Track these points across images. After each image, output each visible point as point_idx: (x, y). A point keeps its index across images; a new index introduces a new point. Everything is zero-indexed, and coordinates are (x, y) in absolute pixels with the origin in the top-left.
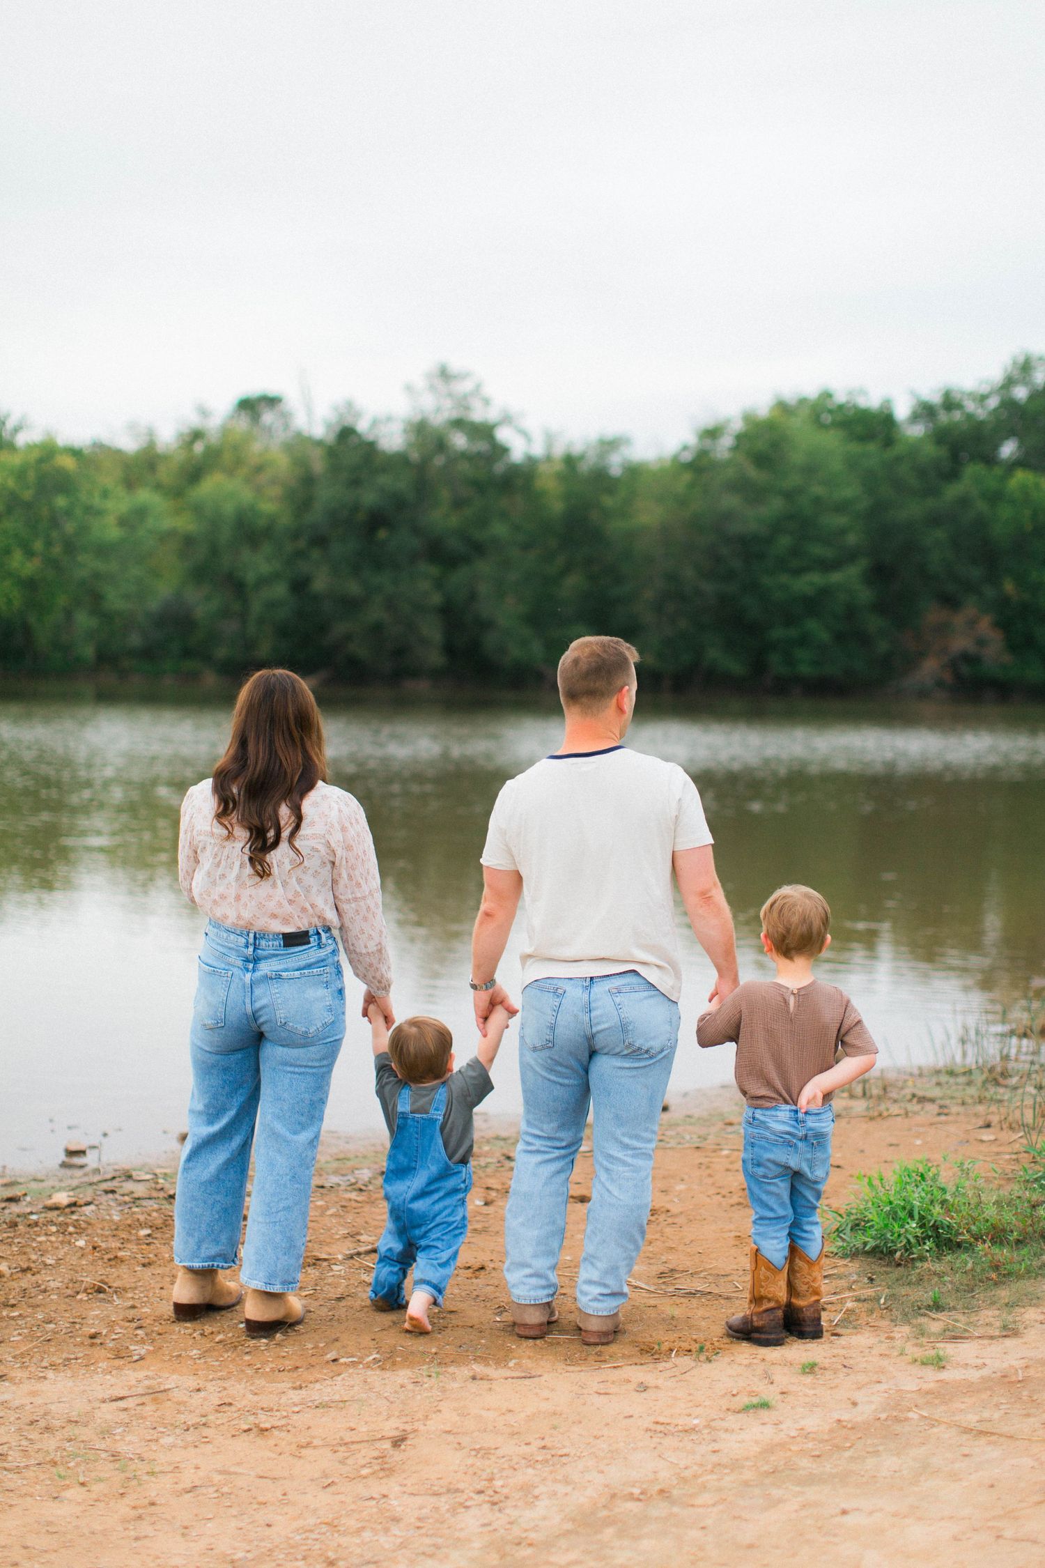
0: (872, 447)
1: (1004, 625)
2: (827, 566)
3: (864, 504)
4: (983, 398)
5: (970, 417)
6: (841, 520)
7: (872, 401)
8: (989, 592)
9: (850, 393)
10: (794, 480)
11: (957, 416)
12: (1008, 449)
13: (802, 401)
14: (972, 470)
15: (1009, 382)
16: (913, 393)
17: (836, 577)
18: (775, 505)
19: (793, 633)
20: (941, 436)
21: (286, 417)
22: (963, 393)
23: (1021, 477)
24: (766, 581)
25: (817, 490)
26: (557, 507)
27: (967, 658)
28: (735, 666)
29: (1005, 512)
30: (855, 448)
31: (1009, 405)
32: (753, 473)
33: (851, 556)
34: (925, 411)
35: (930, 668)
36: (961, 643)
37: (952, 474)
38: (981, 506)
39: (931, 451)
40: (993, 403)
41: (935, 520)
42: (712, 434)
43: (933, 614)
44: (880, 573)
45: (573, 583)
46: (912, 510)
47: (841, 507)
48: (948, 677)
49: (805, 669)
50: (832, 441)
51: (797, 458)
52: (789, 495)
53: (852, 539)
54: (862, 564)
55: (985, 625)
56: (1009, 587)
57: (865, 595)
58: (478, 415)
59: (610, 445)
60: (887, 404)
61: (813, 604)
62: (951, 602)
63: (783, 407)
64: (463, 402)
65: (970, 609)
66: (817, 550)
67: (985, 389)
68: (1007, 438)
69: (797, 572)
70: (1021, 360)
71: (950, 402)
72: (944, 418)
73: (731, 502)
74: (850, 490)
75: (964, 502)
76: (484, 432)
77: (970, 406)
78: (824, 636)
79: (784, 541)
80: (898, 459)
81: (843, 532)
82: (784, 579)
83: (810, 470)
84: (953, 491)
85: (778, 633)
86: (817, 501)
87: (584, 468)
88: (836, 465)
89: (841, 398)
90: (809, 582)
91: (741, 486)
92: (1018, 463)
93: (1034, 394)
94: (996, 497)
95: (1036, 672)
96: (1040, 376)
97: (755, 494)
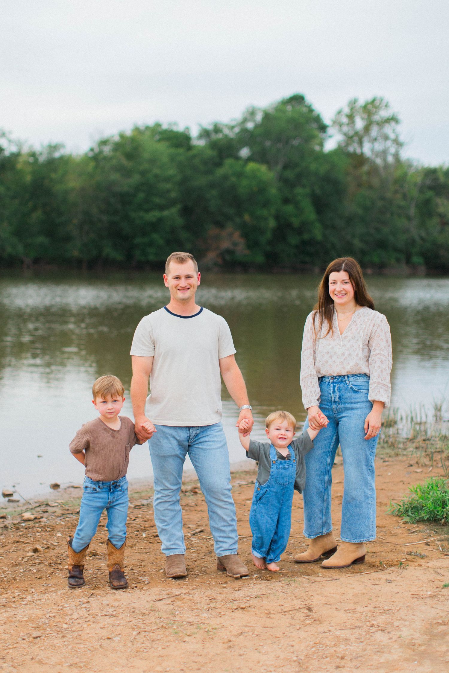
0: (181, 151)
1: (245, 236)
2: (162, 208)
3: (178, 178)
4: (232, 128)
5: (226, 136)
6: (168, 186)
7: (180, 128)
8: (238, 220)
9: (170, 124)
10: (145, 166)
11: (220, 136)
12: (245, 152)
13: (147, 128)
14: (229, 162)
15: (245, 120)
16: (200, 125)
17: (166, 213)
18: (136, 179)
19: (146, 240)
20: (214, 145)
22: (224, 125)
23: (252, 166)
24: (133, 215)
25: (157, 171)
26: (28, 178)
27: (229, 252)
28: (118, 256)
29: (245, 182)
30: (173, 151)
31: (244, 131)
32: (124, 162)
33: (173, 203)
34: (205, 134)
35: (211, 256)
36: (226, 245)
37: (219, 164)
38: (234, 179)
39: (210, 153)
40: (237, 130)
41: (212, 185)
42: (104, 143)
43: (212, 231)
44: (186, 211)
45: (37, 215)
46: (201, 181)
47: (168, 179)
48: (220, 261)
49: (152, 258)
50: (162, 147)
51: (146, 155)
52: (143, 173)
53: (173, 195)
54: (179, 206)
55: (237, 236)
56: (247, 217)
57: (180, 221)
59: (54, 148)
60: (187, 129)
61: (155, 226)
62: (220, 225)
63: (137, 130)
65: (230, 228)
66: (157, 200)
67: (233, 123)
68: (244, 146)
69: (148, 211)
70: (251, 110)
71: (217, 129)
72: (214, 137)
73: (115, 176)
74: (172, 172)
75: (225, 177)
77: (226, 131)
78: (161, 242)
79: (141, 196)
80: (194, 156)
81: (168, 191)
82: (141, 214)
83: (152, 161)
84: (220, 172)
85: (138, 240)
86: (156, 176)
87: (42, 159)
88: (165, 159)
89: (165, 127)
90: (153, 215)
91: (120, 169)
92: (250, 159)
93: (257, 127)
94: (240, 175)
95: (260, 259)
96: (259, 117)
97: (127, 173)
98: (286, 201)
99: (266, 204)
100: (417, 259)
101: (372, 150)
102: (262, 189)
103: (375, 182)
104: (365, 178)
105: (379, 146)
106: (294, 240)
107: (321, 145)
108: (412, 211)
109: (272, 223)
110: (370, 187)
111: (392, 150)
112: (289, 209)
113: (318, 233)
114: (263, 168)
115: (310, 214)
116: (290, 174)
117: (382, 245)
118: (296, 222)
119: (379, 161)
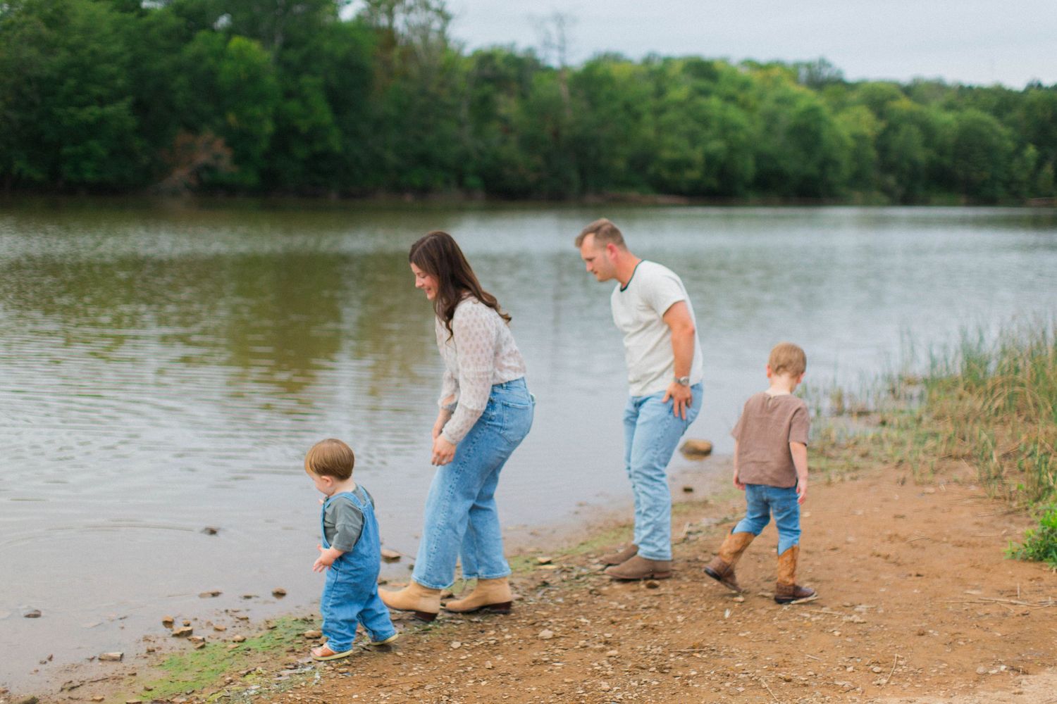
0: (131, 16)
1: (230, 144)
2: (101, 101)
3: (127, 57)
6: (113, 69)
8: (218, 122)
10: (76, 38)
12: (222, 22)
14: (201, 35)
17: (109, 109)
18: (62, 57)
19: (80, 149)
23: (237, 42)
24: (59, 111)
25: (94, 46)
27: (208, 168)
28: (38, 176)
29: (227, 66)
30: (117, 15)
32: (44, 31)
33: (119, 95)
35: (180, 175)
36: (202, 158)
37: (188, 39)
38: (211, 61)
39: (173, 21)
41: (179, 69)
43: (182, 137)
44: (140, 107)
46: (163, 63)
47: (111, 59)
48: (194, 182)
49: (89, 176)
50: (102, 10)
51: (78, 22)
52: (72, 49)
53: (120, 82)
54: (129, 99)
55: (219, 146)
56: (232, 118)
57: (131, 122)
61: (94, 129)
62: (192, 129)
65: (208, 134)
66: (96, 90)
68: (222, 14)
69: (82, 106)
73: (30, 52)
74: (117, 48)
75: (199, 58)
78: (103, 152)
79: (71, 82)
80: (150, 26)
81: (112, 77)
82: (72, 110)
83: (87, 31)
84: (191, 50)
85: (67, 150)
86: (93, 53)
88: (107, 28)
90: (91, 113)
91: (37, 41)
92: (230, 32)
94: (220, 55)
95: (252, 179)
97: (49, 48)
98: (289, 95)
99: (261, 98)
100: (473, 181)
101: (407, 23)
102: (254, 77)
103: (413, 69)
104: (397, 63)
105: (418, 18)
106: (301, 152)
107: (335, 14)
108: (464, 113)
109: (269, 127)
110: (406, 77)
111: (436, 25)
112: (293, 106)
113: (335, 142)
114: (255, 46)
115: (324, 114)
116: (293, 56)
117: (425, 160)
118: (304, 126)
119: (417, 40)
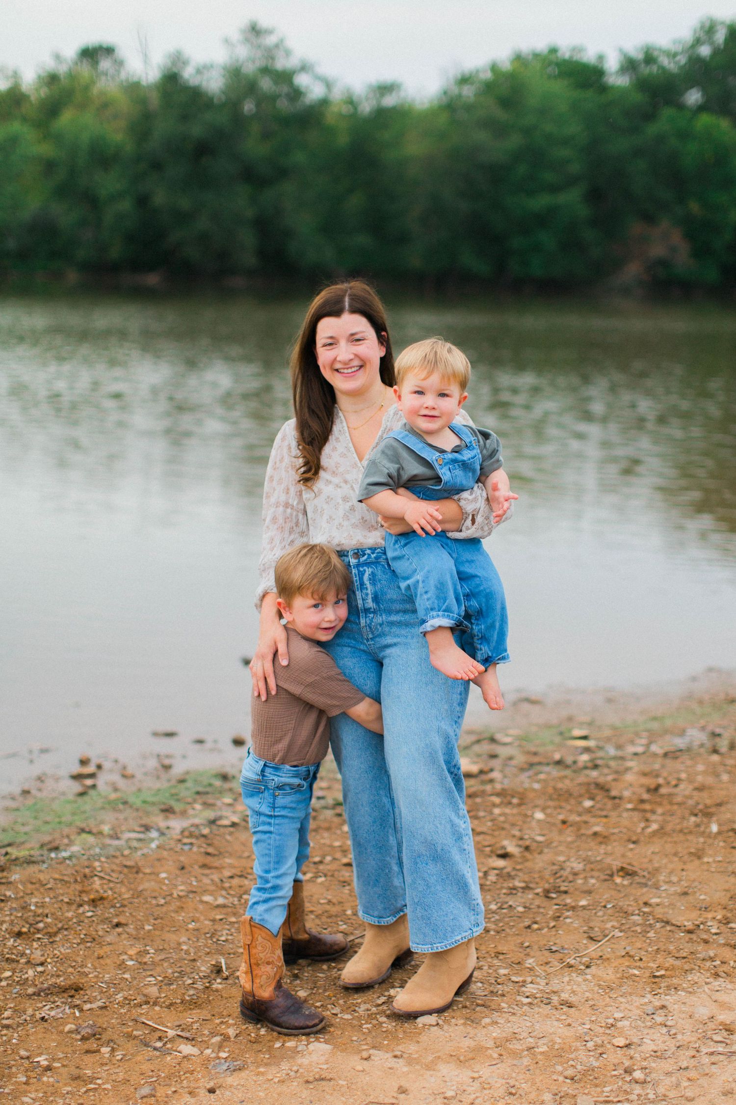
0: (589, 94)
1: (690, 236)
2: (554, 189)
3: (584, 139)
4: (674, 55)
5: (662, 68)
6: (566, 152)
7: (589, 56)
8: (679, 210)
9: (574, 49)
10: (530, 120)
11: (655, 69)
12: (694, 97)
13: (536, 55)
14: (667, 113)
15: (698, 42)
16: (621, 50)
17: (561, 198)
18: (514, 141)
19: (528, 242)
20: (644, 85)
21: (120, 63)
22: (660, 50)
23: (705, 119)
24: (508, 201)
25: (549, 127)
26: (343, 140)
27: (663, 263)
28: (483, 268)
29: (692, 147)
30: (577, 94)
31: (695, 61)
32: (498, 113)
33: (571, 181)
34: (629, 65)
35: (633, 271)
36: (657, 251)
37: (649, 116)
38: (674, 142)
39: (638, 97)
40: (683, 60)
41: (638, 153)
42: (464, 80)
43: (636, 228)
44: (595, 195)
45: (355, 202)
46: (621, 145)
47: (566, 142)
48: (648, 278)
49: (537, 271)
50: (559, 88)
51: (533, 101)
52: (526, 131)
53: (574, 168)
54: (582, 187)
55: (677, 237)
56: (694, 207)
57: (583, 211)
58: (281, 64)
59: (385, 89)
60: (601, 58)
61: (542, 220)
62: (649, 218)
63: (518, 58)
64: (270, 53)
65: (664, 224)
66: (549, 176)
67: (673, 48)
68: (692, 87)
69: (532, 194)
70: (707, 25)
71: (649, 58)
72: (645, 70)
73: (482, 136)
74: (574, 128)
75: (661, 138)
76: (285, 77)
77: (665, 61)
78: (552, 245)
79: (522, 169)
80: (611, 103)
81: (567, 162)
82: (521, 199)
83: (543, 111)
84: (652, 129)
85: (516, 242)
86: (548, 136)
87: (366, 108)
88: (563, 108)
89: (565, 53)
90: (540, 202)
91: (490, 124)
92: (701, 108)
93: (716, 52)
94: (684, 135)
95: (712, 275)
96: (720, 37)
97: (499, 130)
99: (727, 183)
102: (722, 159)
114: (724, 124)
